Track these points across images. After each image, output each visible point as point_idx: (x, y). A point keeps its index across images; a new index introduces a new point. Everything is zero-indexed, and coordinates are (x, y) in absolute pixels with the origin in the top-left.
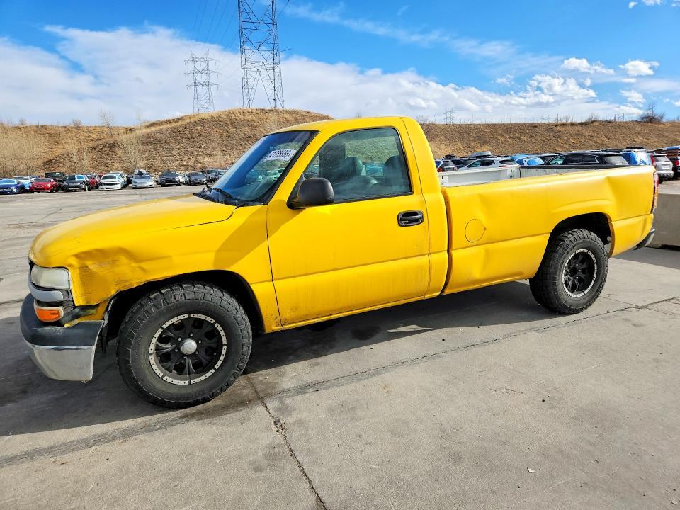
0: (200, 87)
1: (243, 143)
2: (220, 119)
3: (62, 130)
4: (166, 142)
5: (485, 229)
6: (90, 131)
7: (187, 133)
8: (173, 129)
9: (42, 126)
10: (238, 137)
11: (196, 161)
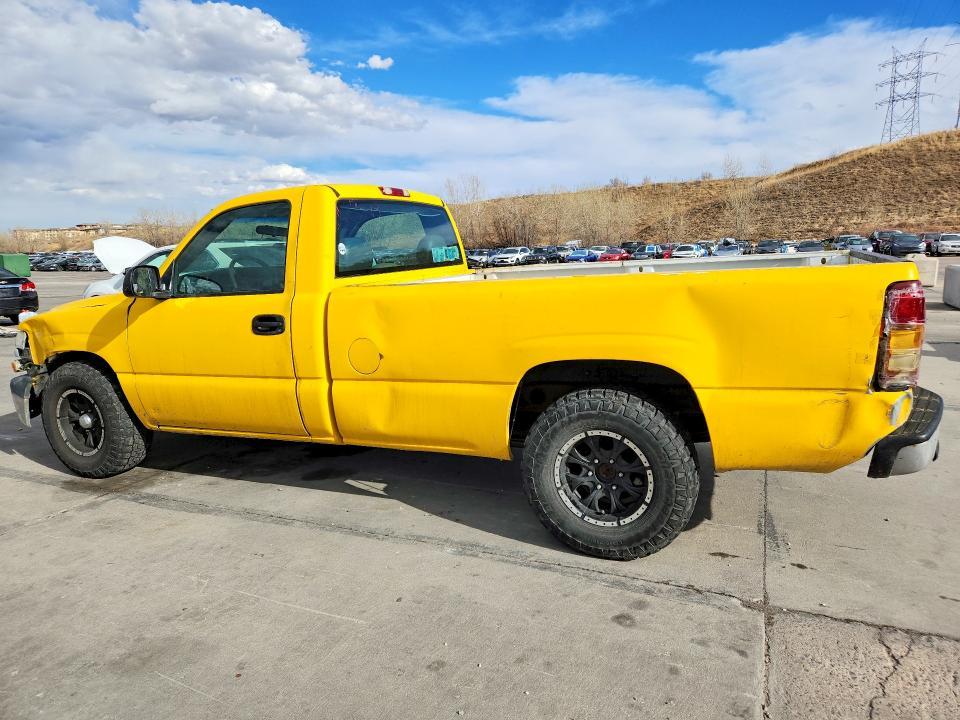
0: (900, 103)
1: (931, 190)
2: (899, 152)
3: (678, 187)
4: (798, 197)
5: (381, 356)
6: (711, 187)
7: (835, 179)
8: (812, 177)
9: (658, 185)
10: (922, 181)
11: (837, 223)
